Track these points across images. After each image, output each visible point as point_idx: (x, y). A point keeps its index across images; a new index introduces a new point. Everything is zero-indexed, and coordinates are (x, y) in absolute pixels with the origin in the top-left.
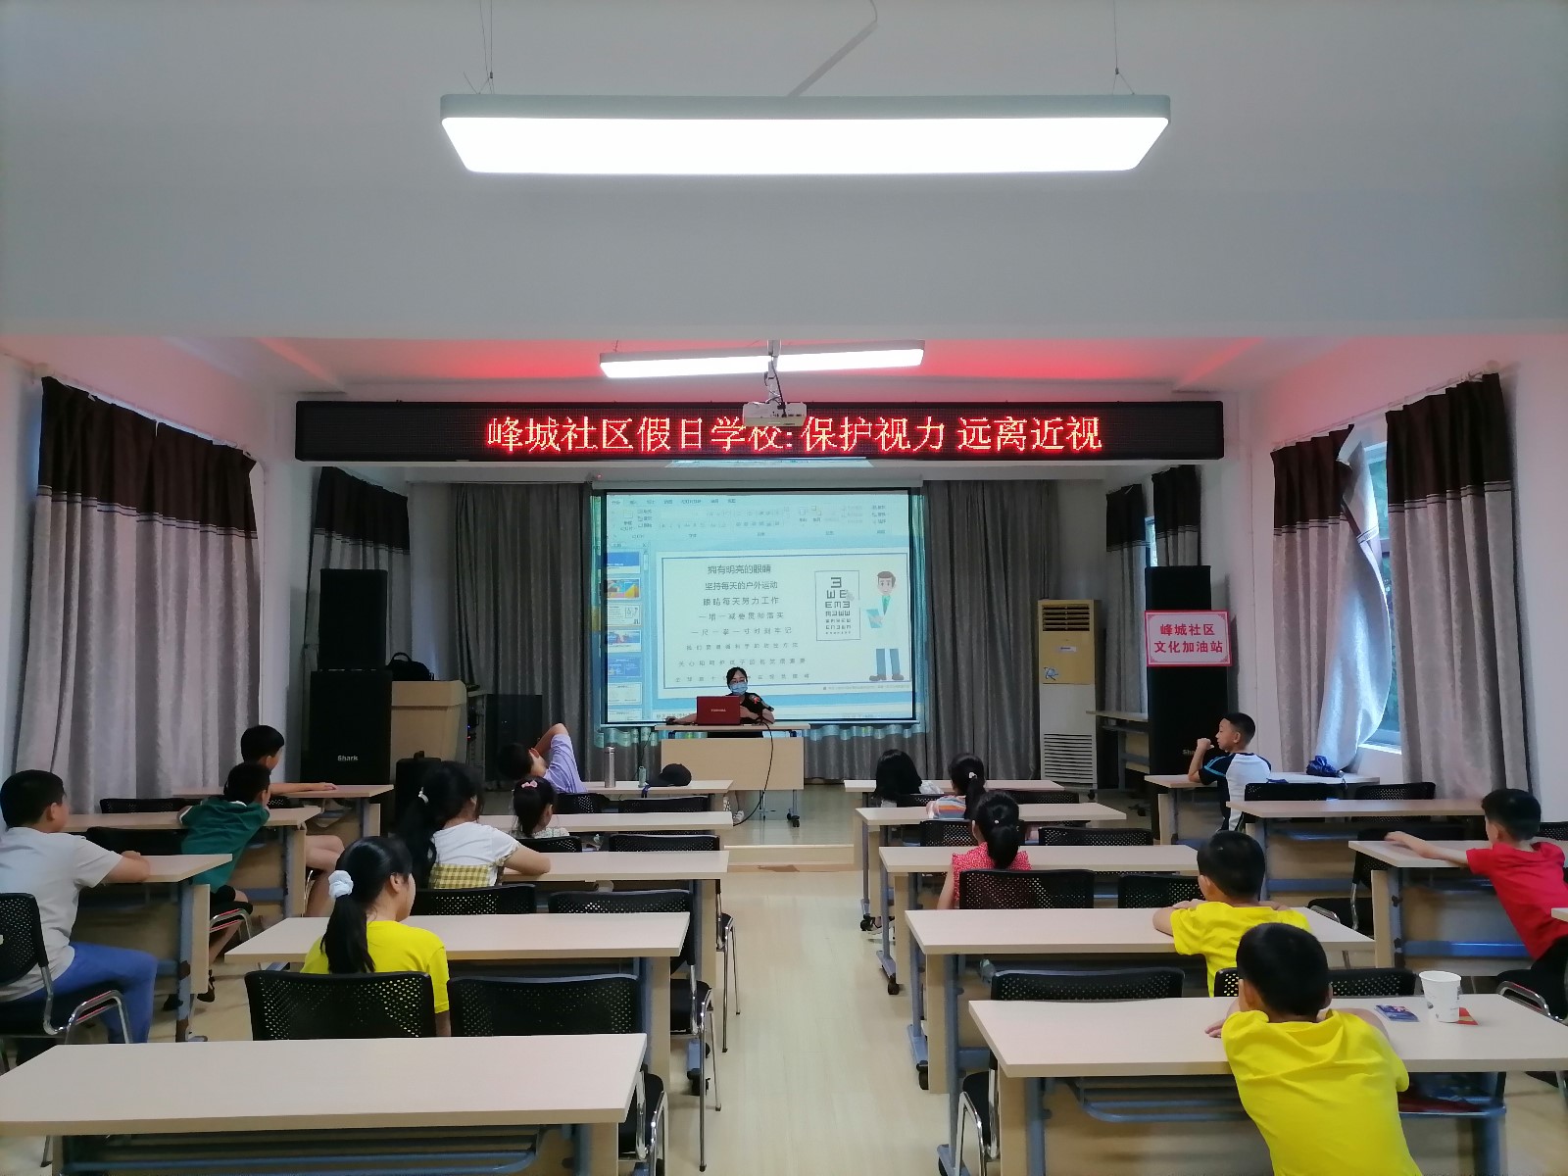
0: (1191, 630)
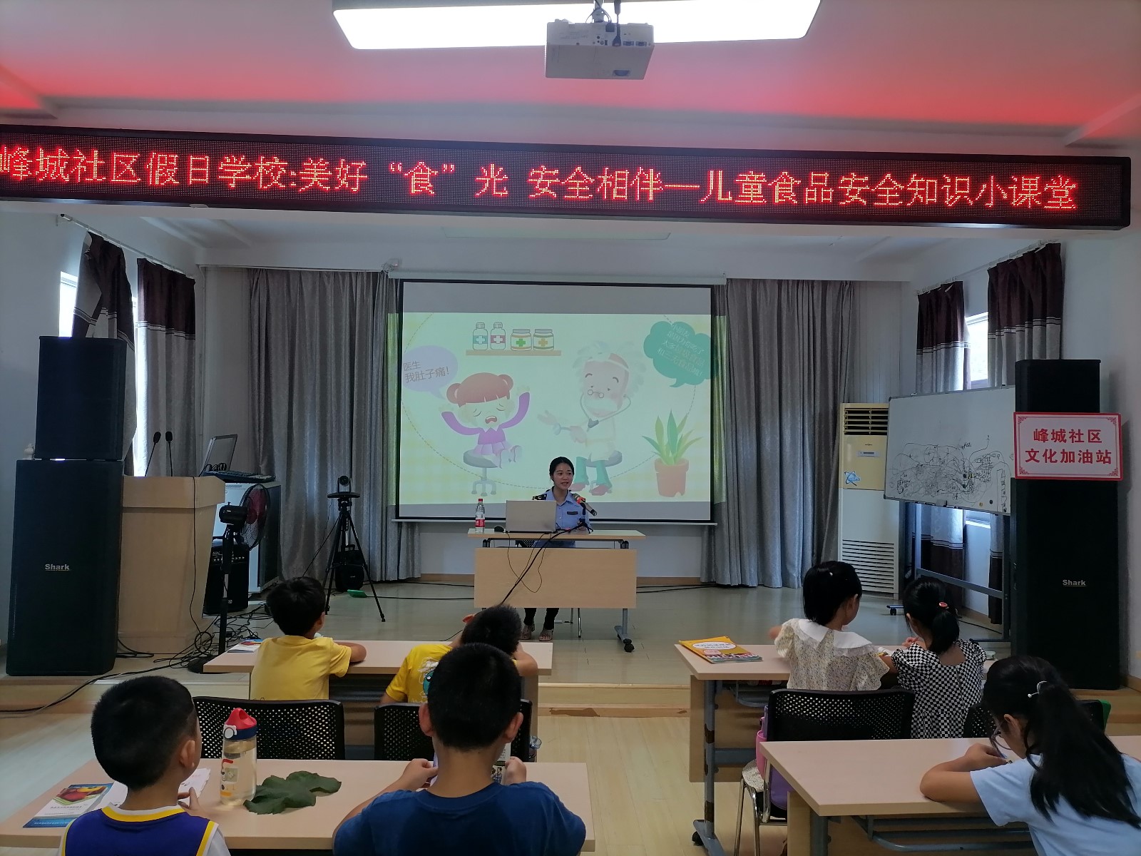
0: (1072, 437)
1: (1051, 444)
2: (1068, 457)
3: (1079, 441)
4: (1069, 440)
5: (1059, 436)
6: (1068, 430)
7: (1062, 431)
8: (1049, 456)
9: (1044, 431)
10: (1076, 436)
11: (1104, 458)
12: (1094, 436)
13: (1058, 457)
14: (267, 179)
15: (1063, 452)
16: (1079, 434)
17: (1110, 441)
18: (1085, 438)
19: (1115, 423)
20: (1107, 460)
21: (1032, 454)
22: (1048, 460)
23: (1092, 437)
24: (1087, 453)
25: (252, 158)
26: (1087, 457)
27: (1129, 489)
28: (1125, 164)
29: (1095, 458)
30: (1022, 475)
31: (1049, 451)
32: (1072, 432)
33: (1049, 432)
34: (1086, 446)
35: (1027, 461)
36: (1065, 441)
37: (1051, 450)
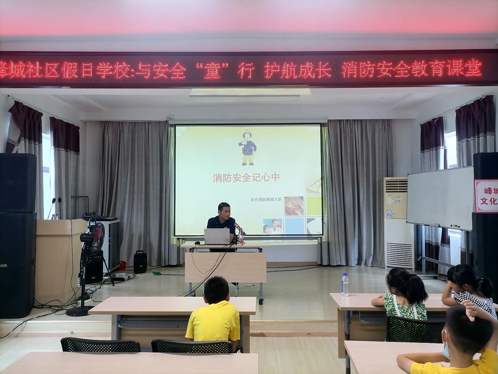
1: (493, 195)
8: (493, 201)
9: (490, 189)
14: (120, 74)
25: (113, 64)
30: (479, 211)
31: (492, 199)
33: (493, 189)
35: (481, 204)
37: (494, 198)
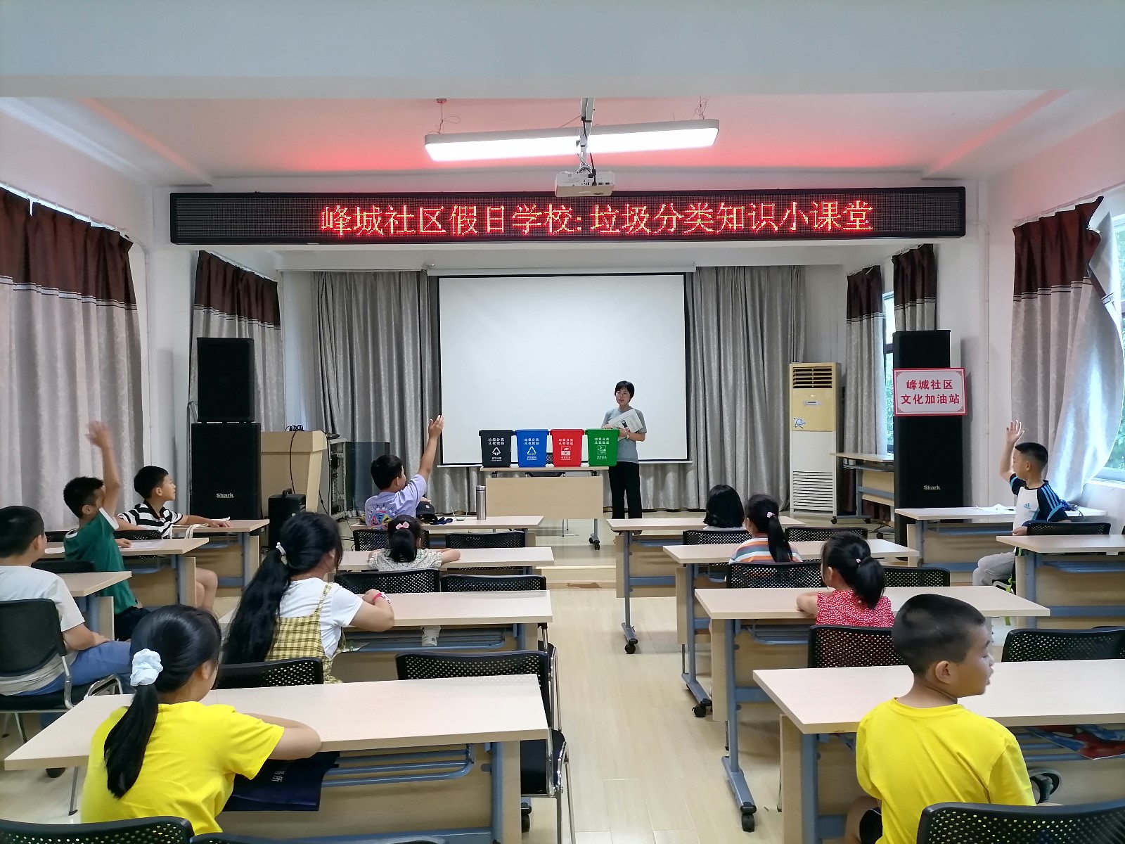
0: (933, 385)
1: (918, 391)
2: (930, 399)
3: (938, 388)
4: (931, 388)
5: (924, 385)
6: (930, 380)
7: (926, 381)
8: (917, 399)
9: (914, 382)
10: (936, 385)
11: (954, 400)
12: (948, 385)
13: (924, 399)
15: (927, 397)
16: (938, 383)
17: (958, 388)
18: (941, 386)
19: (961, 375)
20: (956, 401)
21: (906, 398)
22: (917, 402)
23: (946, 385)
24: (943, 396)
26: (943, 399)
27: (972, 420)
28: (962, 191)
29: (948, 400)
30: (899, 414)
31: (917, 396)
32: (933, 382)
34: (942, 392)
35: (902, 404)
36: (928, 388)
37: (919, 395)
